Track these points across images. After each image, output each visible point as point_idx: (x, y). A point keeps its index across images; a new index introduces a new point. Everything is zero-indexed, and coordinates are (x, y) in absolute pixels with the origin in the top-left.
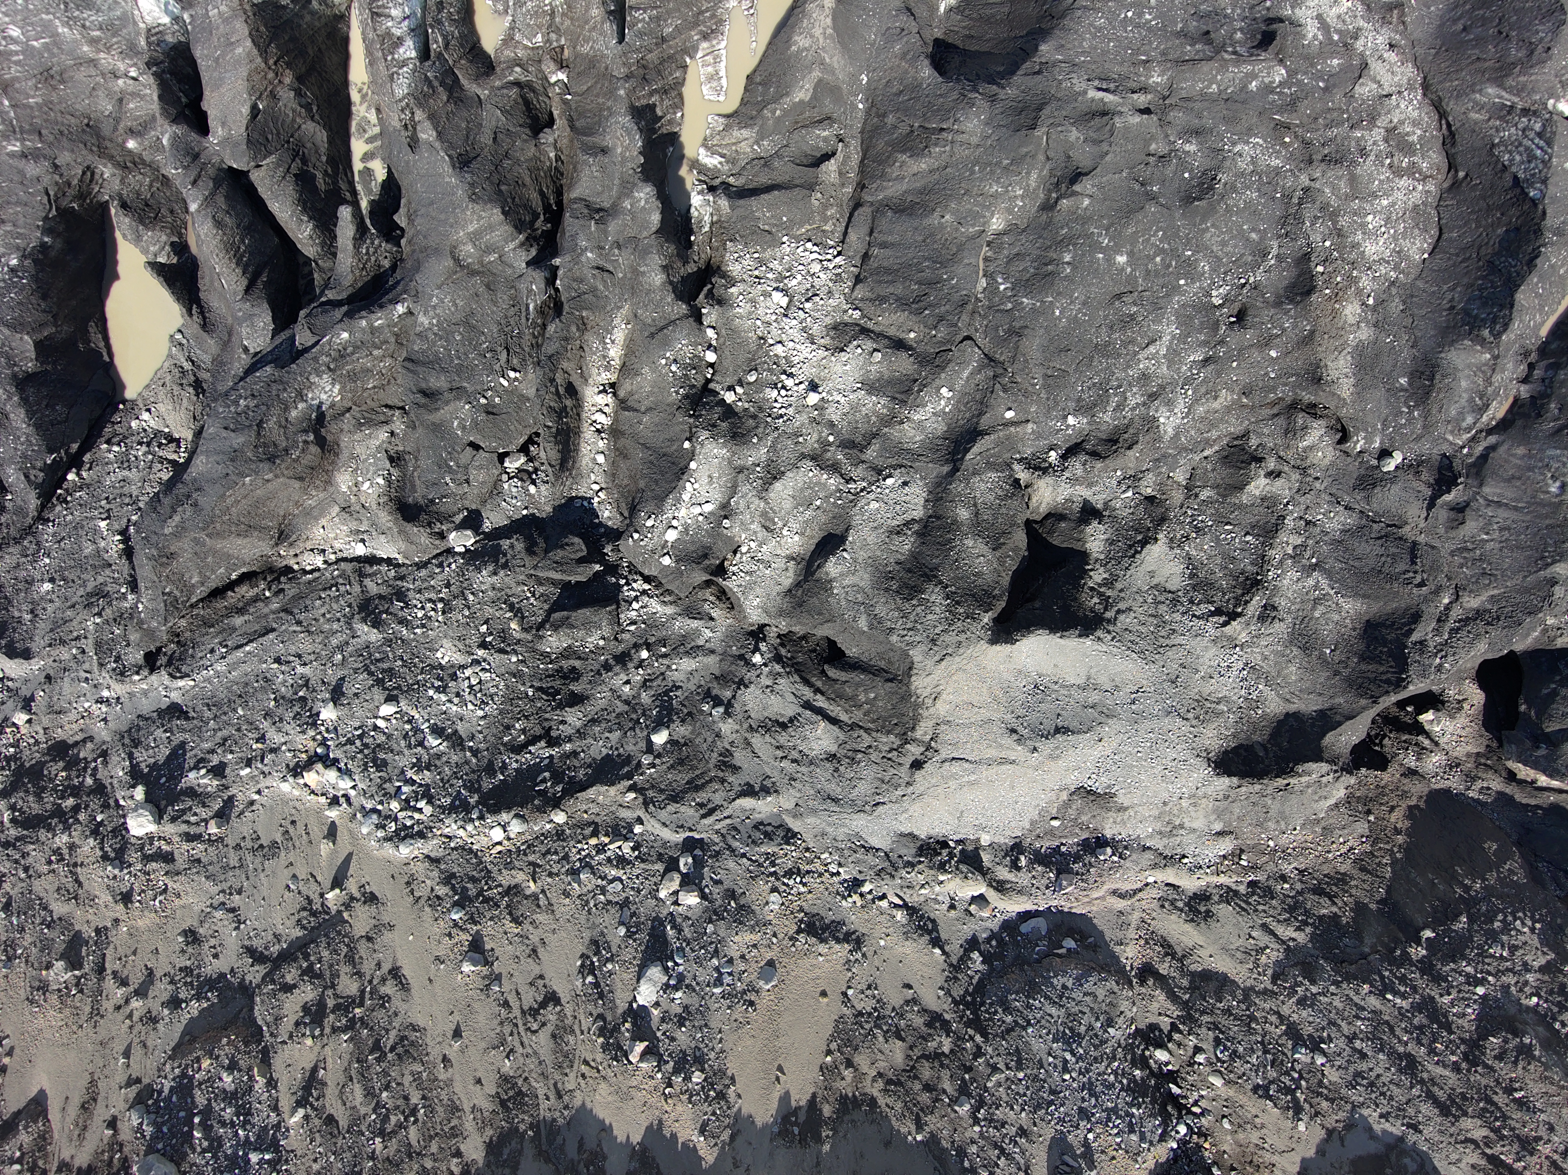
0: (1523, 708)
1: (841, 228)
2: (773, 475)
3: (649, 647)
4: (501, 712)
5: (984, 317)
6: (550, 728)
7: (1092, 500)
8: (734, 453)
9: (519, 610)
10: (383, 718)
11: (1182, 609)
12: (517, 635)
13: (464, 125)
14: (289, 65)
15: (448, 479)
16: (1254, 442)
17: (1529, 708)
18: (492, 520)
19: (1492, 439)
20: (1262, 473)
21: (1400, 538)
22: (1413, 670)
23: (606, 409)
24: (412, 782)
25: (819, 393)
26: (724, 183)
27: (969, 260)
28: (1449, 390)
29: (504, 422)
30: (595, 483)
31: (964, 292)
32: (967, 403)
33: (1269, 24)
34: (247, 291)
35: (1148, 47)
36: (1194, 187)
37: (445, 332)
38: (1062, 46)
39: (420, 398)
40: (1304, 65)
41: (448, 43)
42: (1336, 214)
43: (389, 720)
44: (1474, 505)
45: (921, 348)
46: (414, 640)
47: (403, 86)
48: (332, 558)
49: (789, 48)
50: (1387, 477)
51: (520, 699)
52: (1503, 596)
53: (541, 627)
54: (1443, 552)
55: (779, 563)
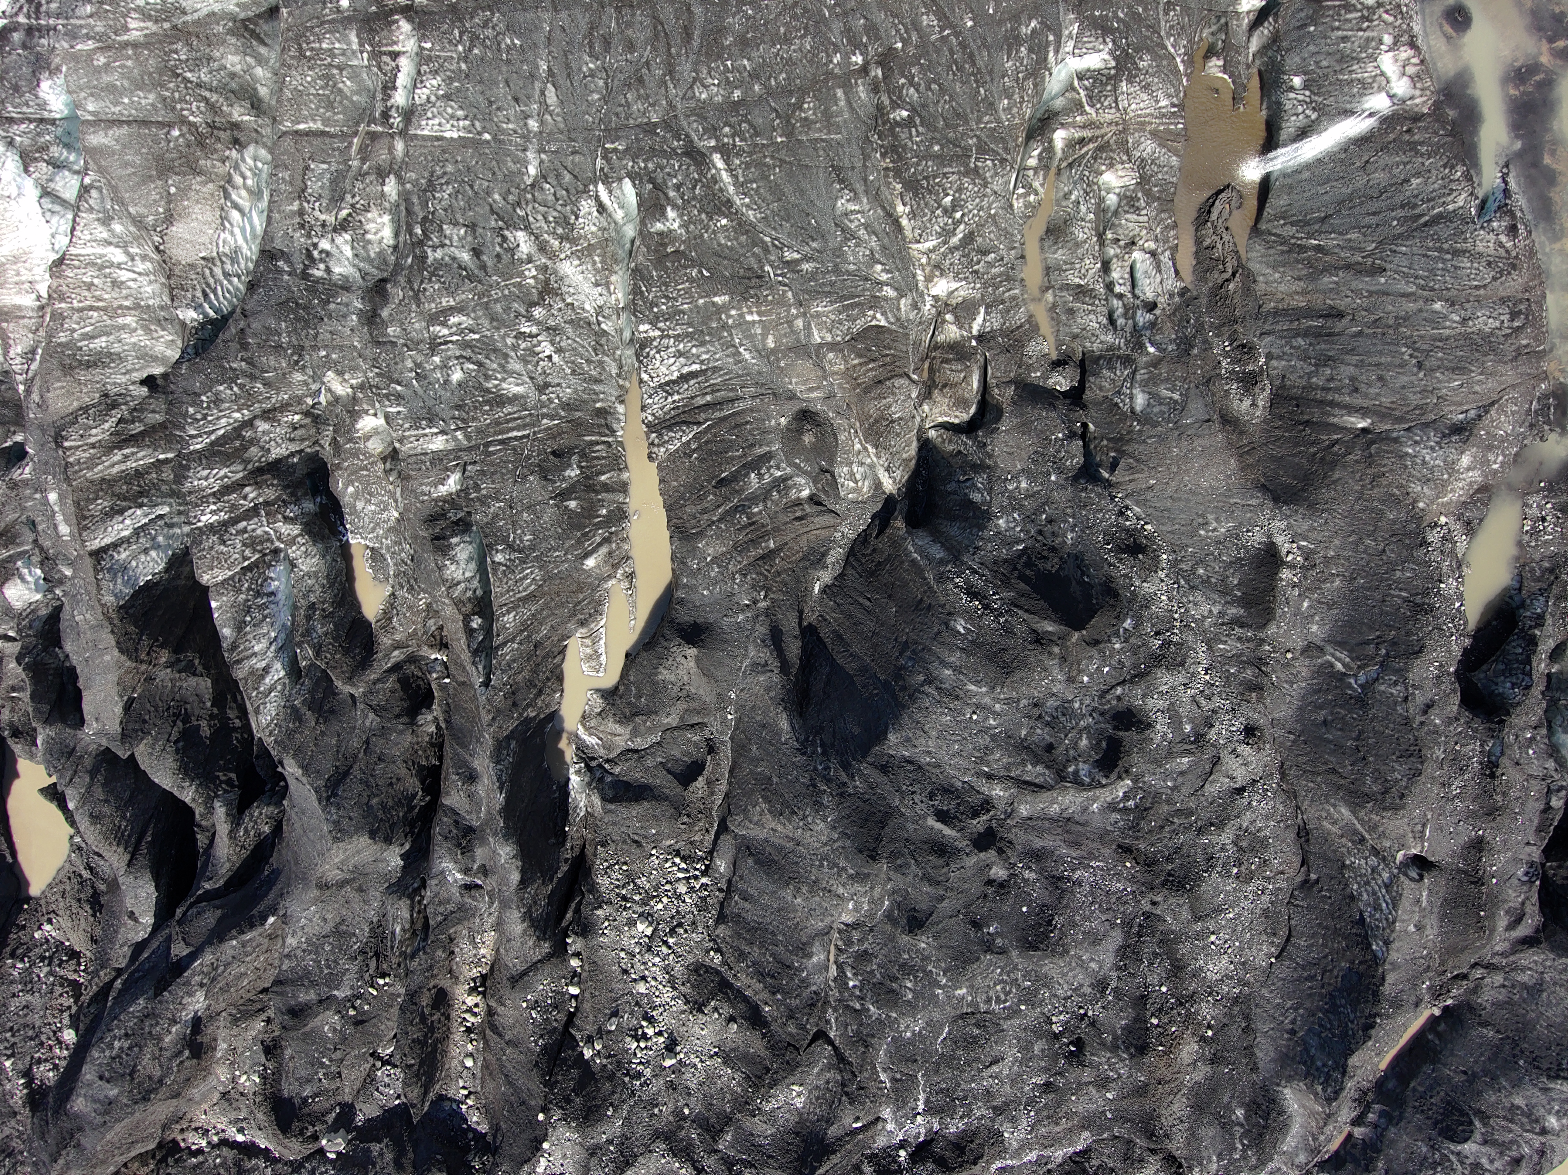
1: (710, 839)
2: (626, 1159)
5: (835, 1010)
8: (586, 1135)
13: (334, 741)
14: (163, 645)
15: (320, 1075)
18: (365, 1112)
23: (476, 1010)
25: (676, 1054)
26: (600, 766)
27: (818, 958)
28: (1284, 1128)
29: (375, 1025)
30: (464, 1088)
31: (814, 988)
32: (817, 1098)
33: (1116, 728)
34: (129, 864)
35: (990, 758)
36: (1032, 926)
37: (314, 946)
38: (908, 740)
39: (288, 1020)
40: (1152, 768)
41: (321, 646)
42: (1177, 941)
45: (774, 1027)
47: (270, 711)
48: (215, 1139)
49: (656, 675)
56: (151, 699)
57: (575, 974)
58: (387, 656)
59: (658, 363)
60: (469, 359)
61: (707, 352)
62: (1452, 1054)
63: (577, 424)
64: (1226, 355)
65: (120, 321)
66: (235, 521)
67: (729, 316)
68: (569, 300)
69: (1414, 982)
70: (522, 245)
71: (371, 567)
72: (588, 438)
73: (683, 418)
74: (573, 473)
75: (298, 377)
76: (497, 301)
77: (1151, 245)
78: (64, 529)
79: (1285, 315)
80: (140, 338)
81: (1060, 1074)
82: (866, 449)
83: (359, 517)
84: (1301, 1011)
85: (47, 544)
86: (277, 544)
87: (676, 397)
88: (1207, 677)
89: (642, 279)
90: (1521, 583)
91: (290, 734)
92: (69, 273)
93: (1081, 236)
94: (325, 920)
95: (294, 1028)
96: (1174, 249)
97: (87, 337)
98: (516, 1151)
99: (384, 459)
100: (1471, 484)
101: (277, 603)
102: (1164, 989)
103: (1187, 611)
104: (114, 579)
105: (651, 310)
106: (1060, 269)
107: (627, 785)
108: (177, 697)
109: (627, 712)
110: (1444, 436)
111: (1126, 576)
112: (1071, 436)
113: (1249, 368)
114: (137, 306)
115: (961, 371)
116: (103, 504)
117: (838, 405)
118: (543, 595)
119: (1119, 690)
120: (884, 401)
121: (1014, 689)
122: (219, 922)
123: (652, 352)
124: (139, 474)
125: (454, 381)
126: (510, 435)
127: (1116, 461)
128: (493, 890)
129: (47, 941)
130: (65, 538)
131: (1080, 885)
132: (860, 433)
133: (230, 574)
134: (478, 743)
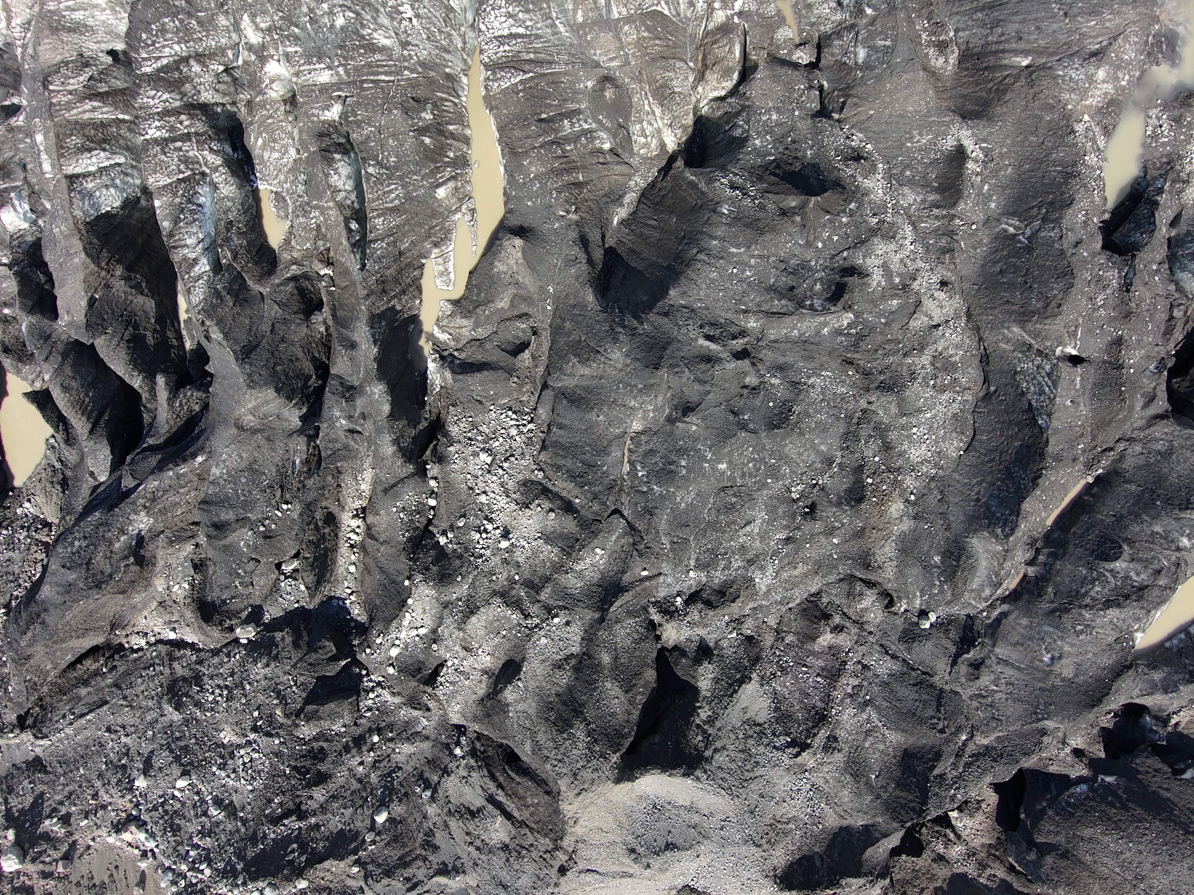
0: (1023, 816)
1: (534, 398)
2: (471, 610)
3: (379, 731)
4: (266, 787)
5: (628, 494)
6: (301, 803)
7: (707, 638)
8: (441, 593)
9: (284, 696)
10: (179, 789)
11: (765, 741)
12: (280, 720)
13: (247, 322)
14: (119, 262)
15: (237, 583)
16: (825, 600)
17: (1027, 817)
18: (271, 613)
19: (1005, 607)
20: (828, 629)
21: (931, 685)
22: (932, 802)
23: (358, 530)
24: (197, 847)
25: (509, 540)
27: (616, 454)
28: (973, 568)
29: (279, 542)
30: (348, 588)
31: (612, 478)
32: (615, 559)
33: (842, 277)
34: (91, 432)
35: (746, 299)
36: (776, 415)
37: (233, 477)
38: (685, 293)
39: (213, 533)
40: (868, 307)
41: (237, 254)
42: (887, 429)
43: (183, 791)
44: (988, 662)
45: (583, 512)
46: (205, 720)
47: (199, 294)
48: (153, 639)
49: (492, 269)
50: (924, 633)
51: (280, 776)
52: (1006, 738)
53: (298, 715)
54: (964, 697)
55: (476, 676)
56: (109, 303)
57: (433, 492)
58: (287, 268)
59: (492, 19)
60: (349, 8)
61: (531, 20)
62: (1103, 505)
63: (432, 82)
64: (925, 30)
66: (174, 140)
69: (1072, 443)
71: (275, 206)
72: (439, 94)
73: (512, 64)
74: (428, 116)
75: (223, 21)
78: (47, 167)
80: (106, 16)
81: (798, 528)
82: (653, 112)
83: (265, 166)
84: (984, 485)
85: (34, 181)
86: (204, 168)
87: (507, 48)
88: (912, 247)
90: (1146, 173)
91: (214, 307)
94: (241, 457)
95: (216, 537)
97: (69, 9)
98: (387, 614)
99: (285, 101)
100: (1106, 94)
101: (204, 214)
102: (877, 459)
103: (898, 202)
107: (471, 365)
108: (129, 309)
109: (471, 308)
110: (1085, 59)
111: (852, 176)
112: (811, 88)
113: (942, 38)
115: (725, 46)
116: (75, 140)
117: (632, 72)
118: (405, 211)
119: (845, 254)
120: (667, 74)
121: (765, 248)
122: (159, 462)
123: (488, 9)
124: (103, 125)
125: (338, 26)
126: (379, 78)
127: (844, 103)
128: (370, 435)
129: (27, 516)
130: (47, 176)
131: (813, 387)
132: (649, 95)
133: (169, 181)
134: (358, 318)
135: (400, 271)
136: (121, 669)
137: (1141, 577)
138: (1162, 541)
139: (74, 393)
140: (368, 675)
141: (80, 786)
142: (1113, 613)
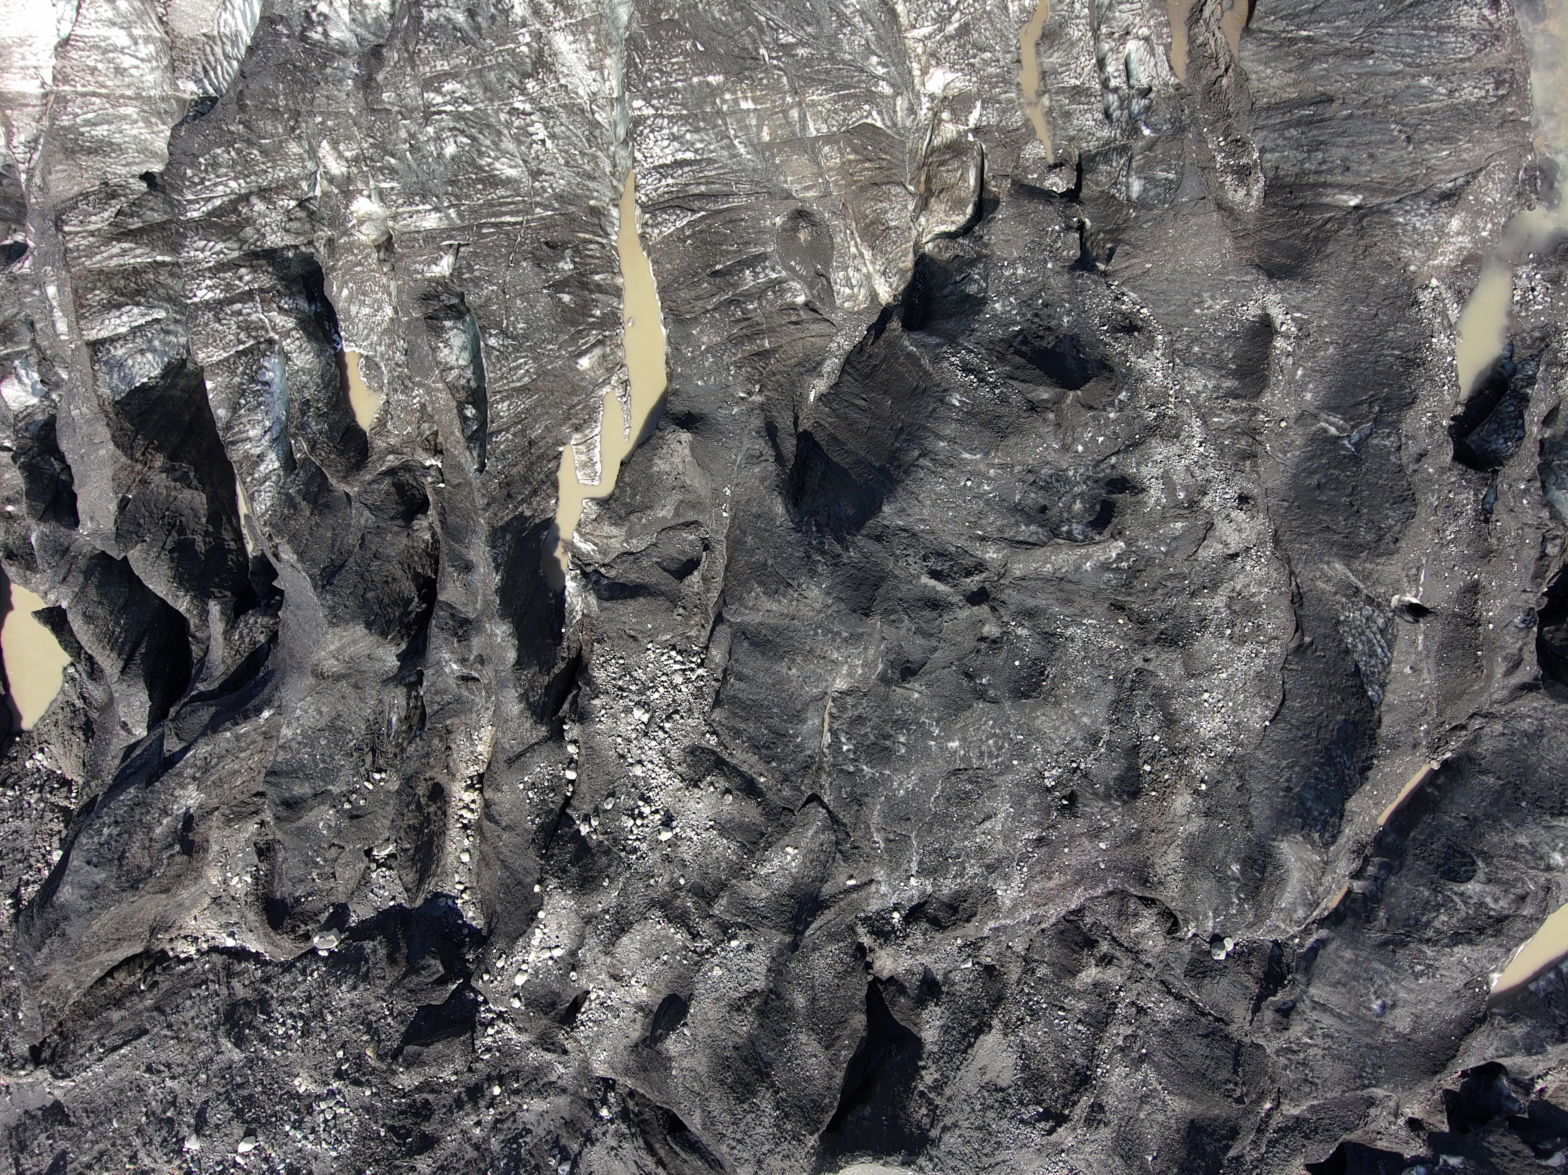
1: (705, 633)
2: (622, 926)
3: (501, 1080)
4: (354, 1152)
5: (829, 775)
7: (934, 968)
8: (582, 904)
9: (377, 1029)
10: (242, 1154)
11: (1010, 1112)
12: (372, 1062)
13: (329, 535)
14: (159, 449)
15: (314, 875)
16: (1089, 920)
18: (359, 913)
19: (1323, 933)
20: (1093, 962)
21: (1227, 1036)
23: (473, 806)
25: (672, 829)
26: (596, 571)
27: (813, 722)
28: (1282, 881)
29: (370, 822)
30: (460, 883)
31: (808, 752)
32: (812, 861)
33: (1110, 492)
34: (123, 672)
35: (984, 522)
36: (1024, 678)
37: (309, 739)
38: (904, 510)
39: (282, 812)
40: (1145, 532)
41: (315, 443)
42: (1170, 696)
43: (248, 1156)
44: (1300, 1006)
45: (769, 795)
46: (274, 1061)
47: (265, 500)
48: (205, 946)
49: (651, 467)
50: (1217, 966)
51: (372, 1139)
52: (1322, 1107)
53: (395, 1058)
54: (1268, 1051)
55: (628, 1013)
56: (146, 503)
57: (572, 760)
58: (382, 458)
59: (651, 144)
60: (462, 132)
61: (702, 141)
62: (1452, 802)
63: (571, 219)
64: (1221, 150)
65: (122, 110)
66: (231, 301)
67: (724, 101)
68: (563, 81)
69: (1412, 723)
70: (517, 6)
71: (365, 375)
72: (581, 235)
73: (677, 202)
74: (566, 266)
75: (294, 148)
76: (491, 68)
77: (1144, 31)
78: (62, 326)
79: (1278, 109)
80: (139, 130)
81: (1053, 827)
82: (862, 255)
83: (353, 323)
84: (1297, 769)
85: (45, 343)
86: (272, 334)
87: (670, 181)
88: (1202, 449)
89: (636, 49)
90: (1512, 351)
91: (285, 519)
92: (74, 54)
93: (1077, 34)
94: (320, 713)
95: (288, 820)
96: (1168, 47)
97: (88, 123)
98: (511, 927)
99: (378, 248)
100: (1461, 249)
101: (272, 394)
102: (1156, 738)
103: (1182, 388)
104: (110, 373)
105: (645, 85)
106: (1055, 73)
107: (622, 586)
108: (172, 507)
109: (623, 513)
110: (1434, 203)
111: (1122, 353)
112: (1068, 228)
113: (1243, 161)
114: (138, 97)
115: (956, 170)
116: (100, 295)
117: (833, 205)
118: (537, 390)
119: (1113, 460)
120: (880, 205)
121: (1008, 454)
122: (213, 717)
123: (646, 131)
124: (136, 271)
125: (448, 155)
126: (503, 219)
127: (1112, 251)
128: (490, 683)
129: (39, 770)
130: (63, 337)
131: (1073, 641)
132: (856, 235)
133: (225, 355)
134: (474, 532)
135: (530, 467)
136: (164, 986)
137: (1500, 905)
138: (1528, 857)
139: (101, 622)
140: (486, 1002)
141: (114, 1145)
142: (1462, 951)
